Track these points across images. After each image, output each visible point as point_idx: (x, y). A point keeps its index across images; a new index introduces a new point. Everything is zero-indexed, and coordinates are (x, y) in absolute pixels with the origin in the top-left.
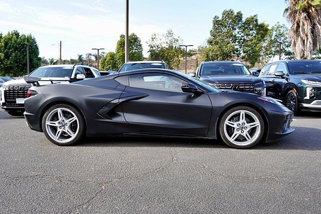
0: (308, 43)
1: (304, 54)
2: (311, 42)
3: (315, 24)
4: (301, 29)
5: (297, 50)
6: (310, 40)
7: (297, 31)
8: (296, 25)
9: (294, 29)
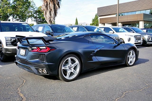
0: (53, 14)
1: (51, 19)
2: (54, 13)
3: (55, 4)
4: (48, 6)
5: (47, 17)
6: (53, 12)
7: (47, 7)
8: (46, 3)
9: (45, 5)
